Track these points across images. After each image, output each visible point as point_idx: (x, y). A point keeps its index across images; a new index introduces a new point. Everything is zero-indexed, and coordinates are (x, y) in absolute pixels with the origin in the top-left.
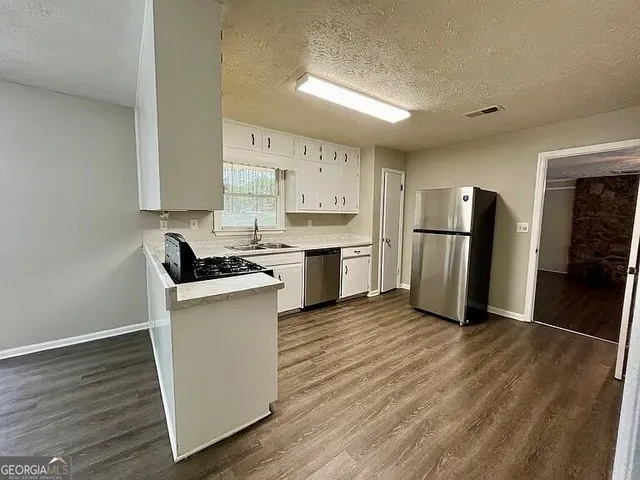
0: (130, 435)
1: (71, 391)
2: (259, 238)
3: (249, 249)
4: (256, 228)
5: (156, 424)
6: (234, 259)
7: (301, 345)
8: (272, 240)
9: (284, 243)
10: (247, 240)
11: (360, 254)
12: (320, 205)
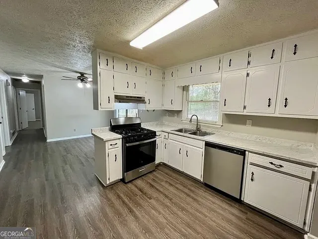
11: (281, 169)
12: (245, 108)
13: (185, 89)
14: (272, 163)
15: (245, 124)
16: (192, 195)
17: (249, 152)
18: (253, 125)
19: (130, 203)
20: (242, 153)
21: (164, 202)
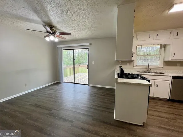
0: (107, 108)
1: (100, 95)
2: (150, 69)
3: (145, 73)
4: (149, 66)
5: (112, 109)
6: (138, 75)
7: (164, 112)
8: (156, 71)
9: (162, 72)
10: (145, 70)
18: (181, 66)
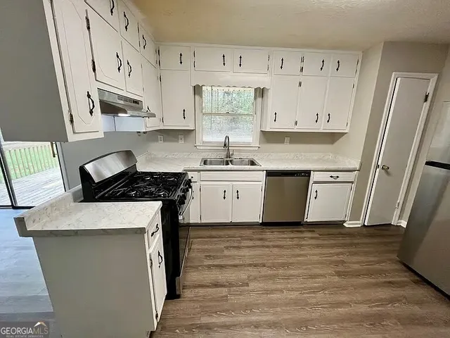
8: (245, 155)
11: (338, 180)
12: (296, 123)
13: (197, 90)
14: (331, 177)
15: (282, 142)
16: (267, 243)
17: (314, 171)
18: (291, 142)
19: (234, 316)
20: (307, 174)
21: (263, 273)
